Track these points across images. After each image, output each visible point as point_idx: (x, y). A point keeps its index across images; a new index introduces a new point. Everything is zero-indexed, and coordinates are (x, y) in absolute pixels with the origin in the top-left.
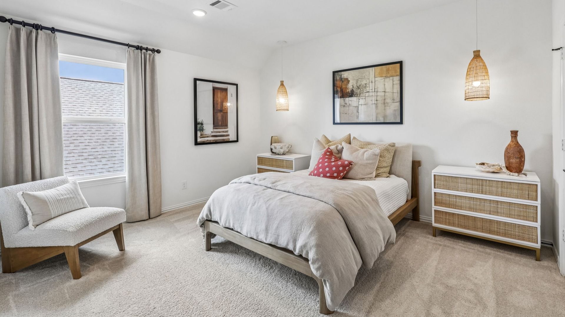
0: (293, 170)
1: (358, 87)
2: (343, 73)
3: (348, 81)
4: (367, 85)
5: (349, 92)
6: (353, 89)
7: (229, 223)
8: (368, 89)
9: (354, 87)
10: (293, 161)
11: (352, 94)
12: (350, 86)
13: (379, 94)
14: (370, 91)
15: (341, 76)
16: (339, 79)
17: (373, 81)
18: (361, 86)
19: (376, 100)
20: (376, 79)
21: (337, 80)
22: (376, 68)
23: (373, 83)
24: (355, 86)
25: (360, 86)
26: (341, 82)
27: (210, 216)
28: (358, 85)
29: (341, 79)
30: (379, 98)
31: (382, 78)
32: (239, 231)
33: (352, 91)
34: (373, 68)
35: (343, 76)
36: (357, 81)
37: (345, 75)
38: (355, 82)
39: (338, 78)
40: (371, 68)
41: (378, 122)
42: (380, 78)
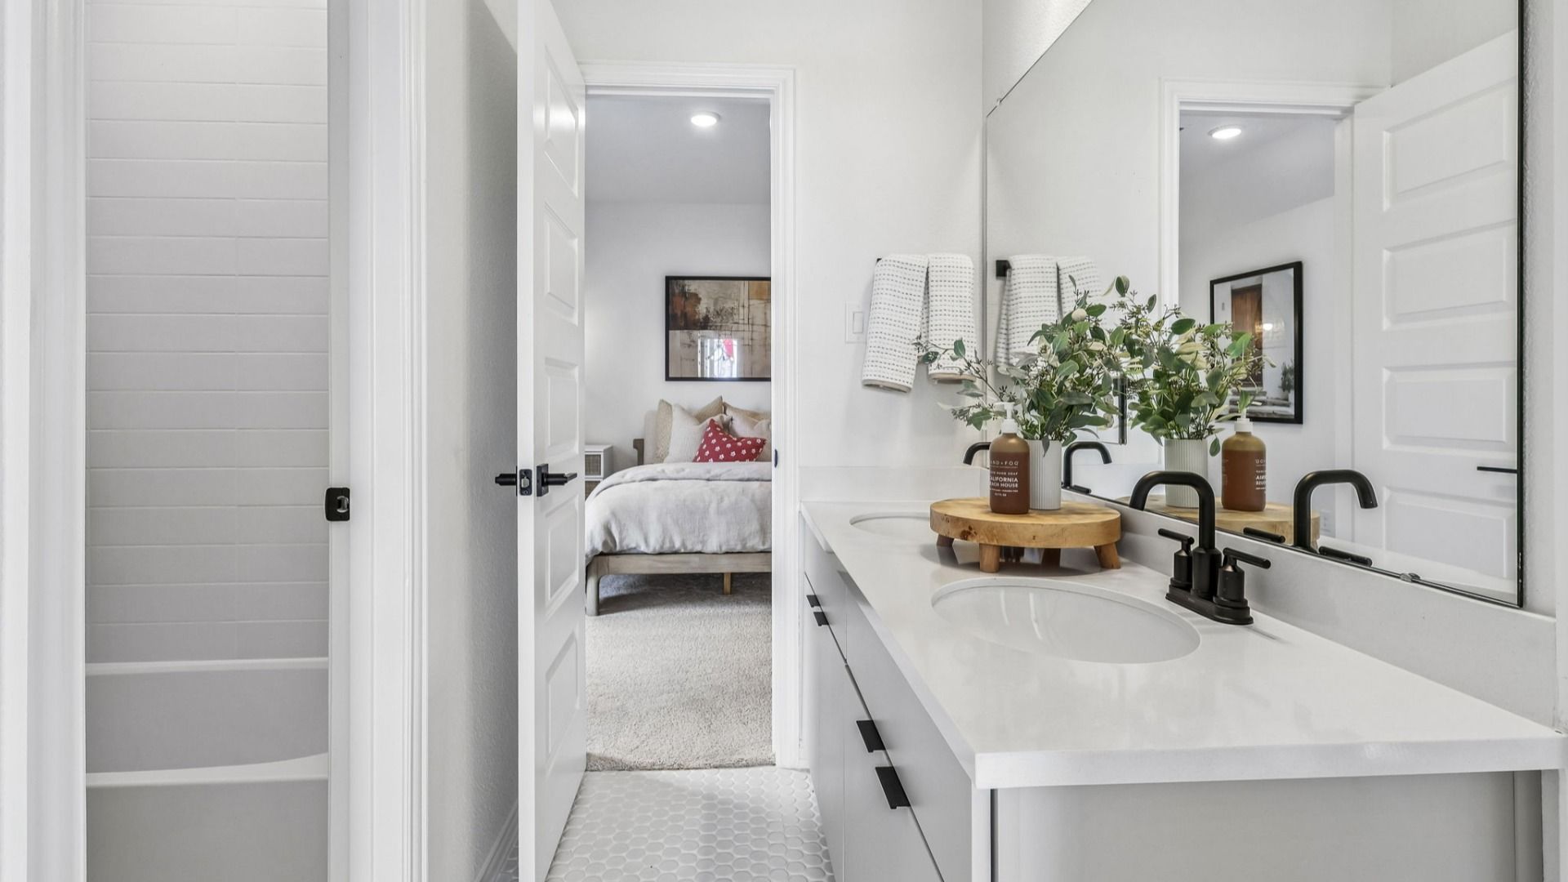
0: (600, 474)
1: (717, 312)
2: (686, 282)
3: (699, 300)
4: (735, 311)
5: (699, 319)
6: (707, 316)
7: (672, 542)
8: (736, 317)
9: (709, 312)
10: (600, 456)
11: (705, 324)
12: (701, 309)
13: (755, 328)
14: (741, 322)
15: (683, 287)
16: (679, 293)
17: (746, 305)
18: (723, 312)
19: (750, 338)
20: (752, 302)
21: (674, 295)
22: (751, 282)
23: (746, 309)
24: (712, 310)
25: (721, 311)
26: (684, 299)
27: (611, 545)
28: (718, 308)
29: (684, 294)
30: (755, 336)
31: (762, 302)
32: (698, 548)
33: (706, 318)
34: (746, 282)
35: (687, 288)
36: (716, 302)
37: (692, 287)
38: (711, 302)
39: (677, 291)
40: (743, 282)
41: (754, 376)
42: (759, 302)
